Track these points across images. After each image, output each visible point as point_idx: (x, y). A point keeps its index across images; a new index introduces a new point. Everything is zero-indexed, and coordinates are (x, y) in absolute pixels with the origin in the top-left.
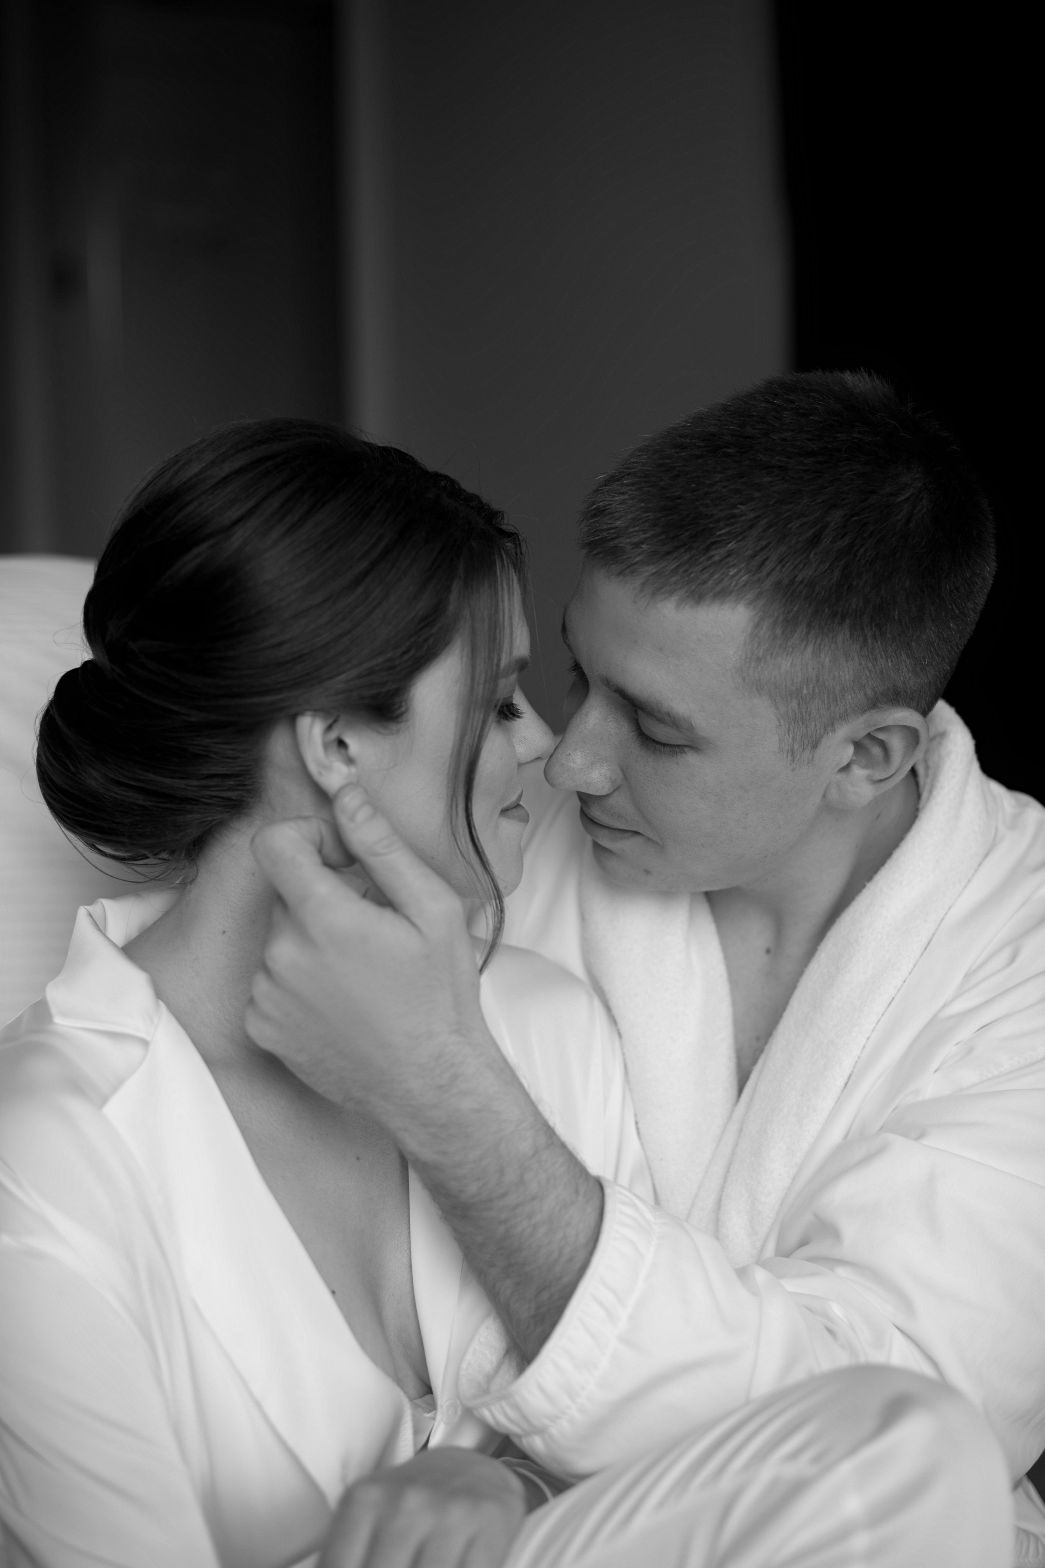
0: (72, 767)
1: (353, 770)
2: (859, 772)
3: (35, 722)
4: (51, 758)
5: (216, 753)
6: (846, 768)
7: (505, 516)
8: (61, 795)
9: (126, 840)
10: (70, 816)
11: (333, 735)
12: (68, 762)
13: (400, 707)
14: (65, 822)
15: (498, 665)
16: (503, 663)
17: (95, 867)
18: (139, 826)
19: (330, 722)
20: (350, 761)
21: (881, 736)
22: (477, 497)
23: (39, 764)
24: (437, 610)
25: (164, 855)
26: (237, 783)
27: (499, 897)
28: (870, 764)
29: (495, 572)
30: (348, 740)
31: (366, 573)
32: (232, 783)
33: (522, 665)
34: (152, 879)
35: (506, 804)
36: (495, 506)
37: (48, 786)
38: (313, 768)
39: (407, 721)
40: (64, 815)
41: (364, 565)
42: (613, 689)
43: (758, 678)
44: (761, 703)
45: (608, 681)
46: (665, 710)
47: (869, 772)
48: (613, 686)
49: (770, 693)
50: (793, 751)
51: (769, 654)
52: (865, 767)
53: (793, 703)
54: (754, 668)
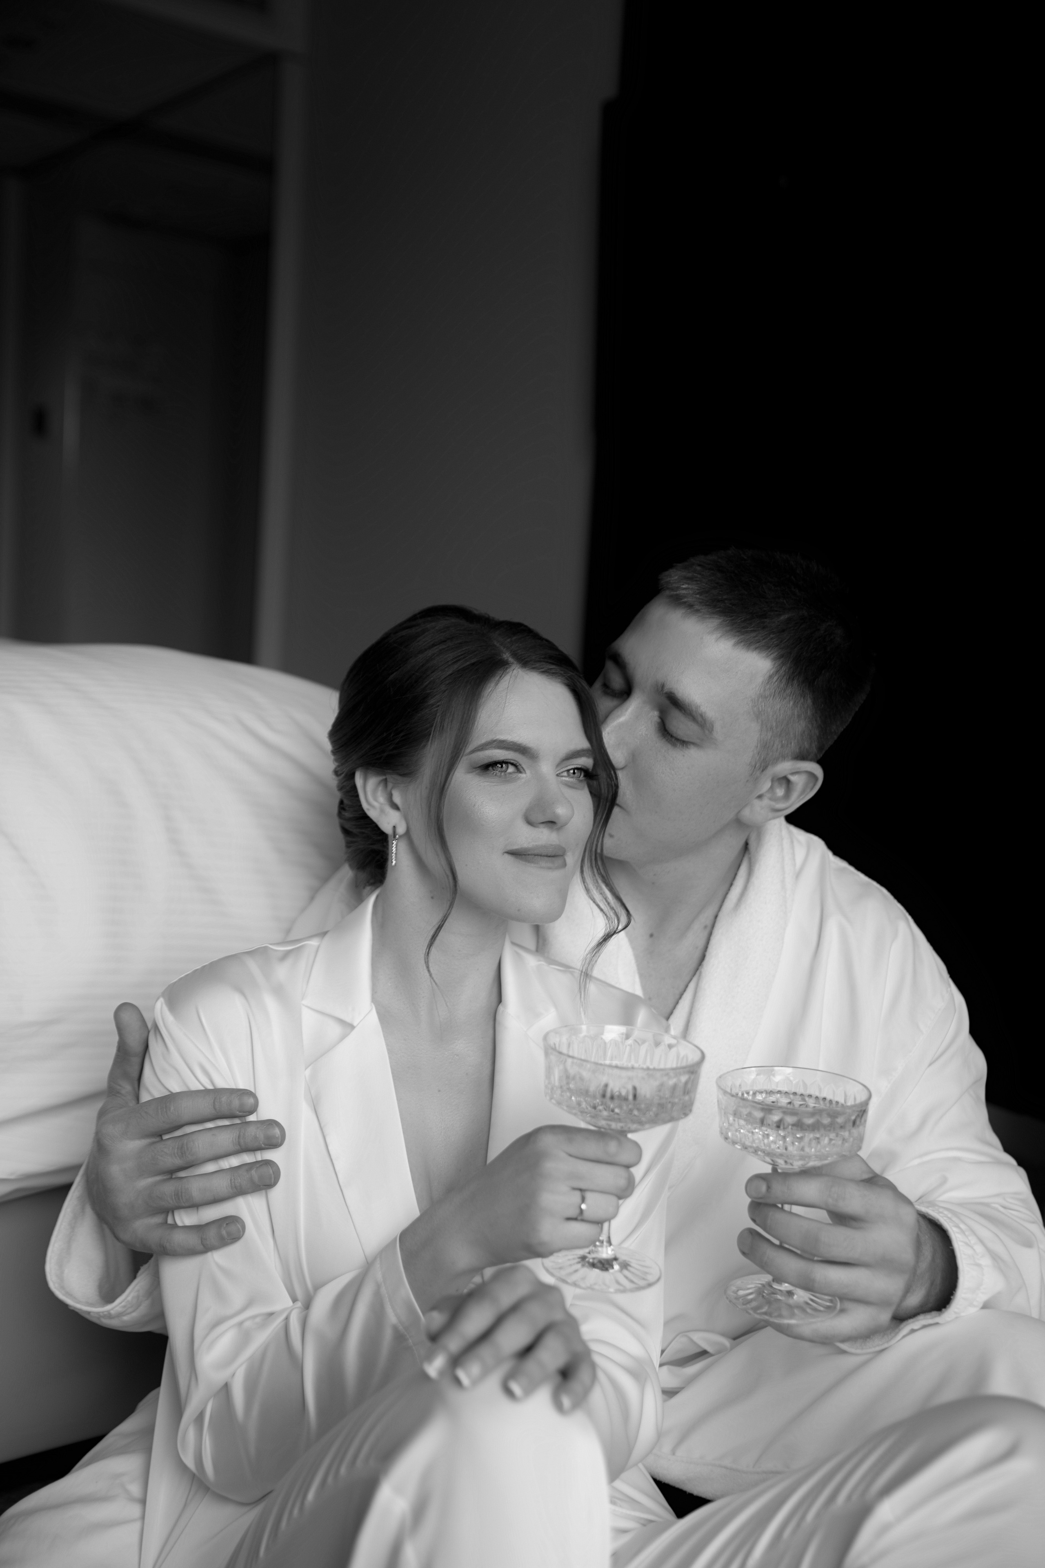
2: (766, 802)
6: (760, 797)
21: (793, 778)
28: (774, 799)
42: (664, 692)
43: (760, 710)
44: (755, 727)
45: (663, 686)
46: (700, 712)
47: (773, 803)
48: (666, 690)
49: (762, 722)
50: (755, 767)
51: (772, 696)
52: (771, 799)
53: (770, 734)
54: (761, 702)
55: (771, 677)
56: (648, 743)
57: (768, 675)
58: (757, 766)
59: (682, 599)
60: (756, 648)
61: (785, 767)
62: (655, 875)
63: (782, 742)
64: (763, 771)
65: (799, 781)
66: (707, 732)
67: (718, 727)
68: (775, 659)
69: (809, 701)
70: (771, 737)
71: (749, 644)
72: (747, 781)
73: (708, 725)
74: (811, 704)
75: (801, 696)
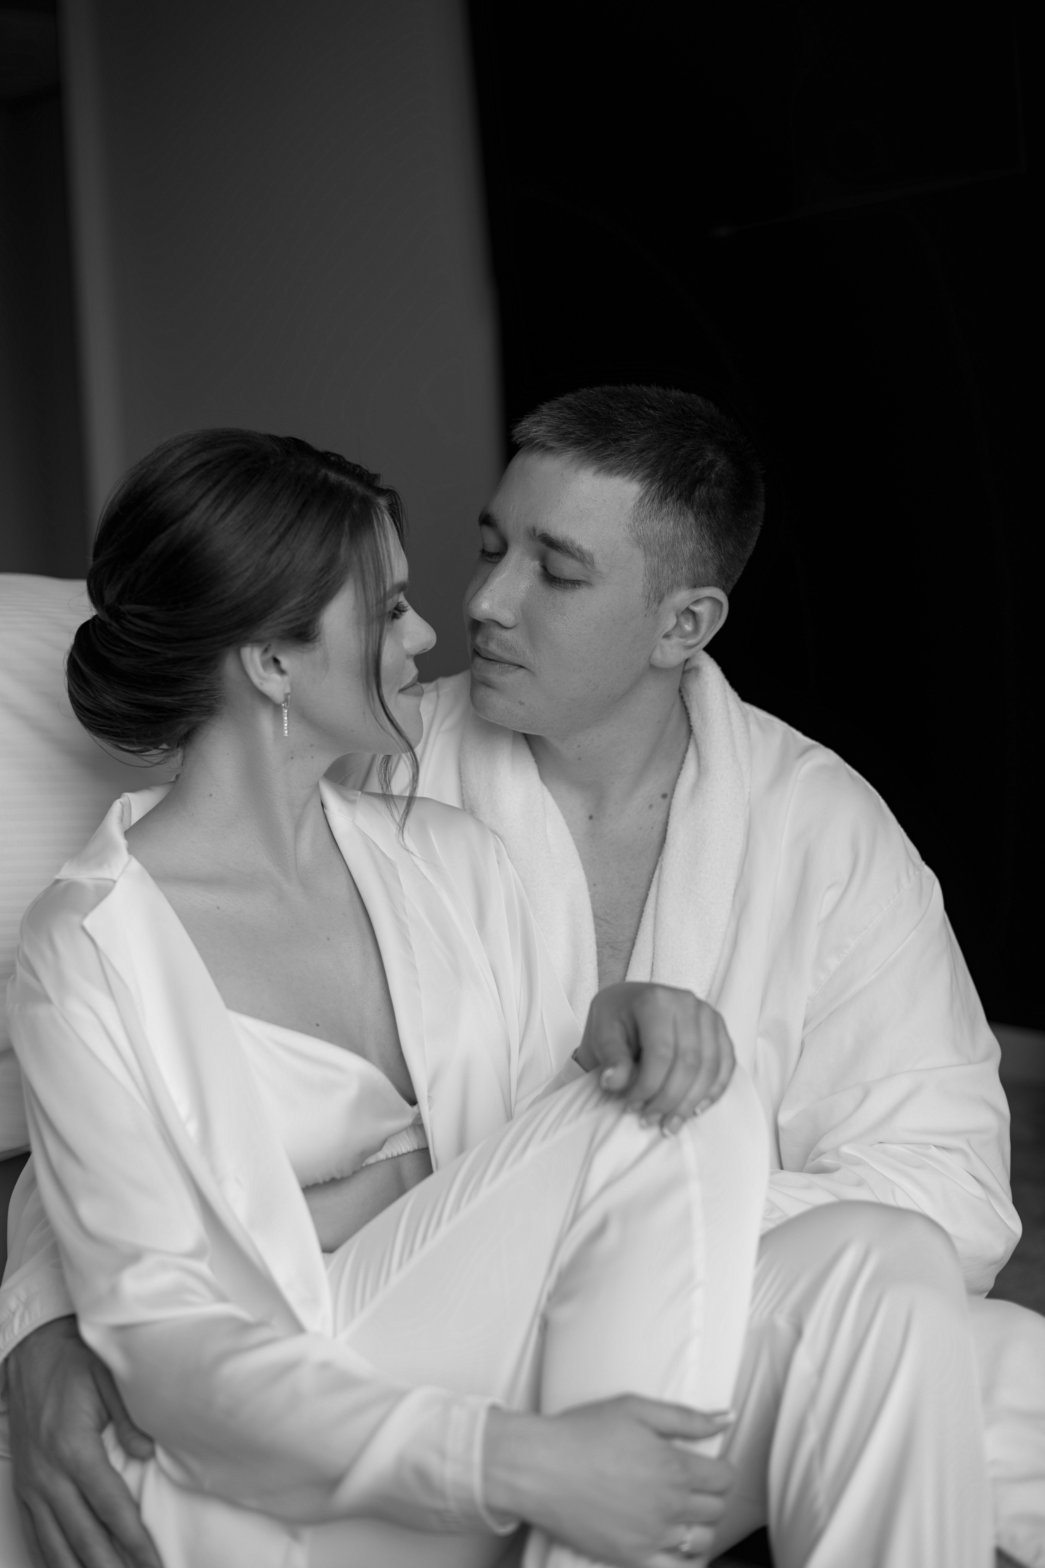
0: (91, 693)
1: (286, 678)
2: (675, 640)
3: (64, 662)
4: (77, 688)
5: (189, 677)
6: (667, 636)
7: (381, 478)
8: (87, 713)
9: (135, 740)
10: (95, 726)
11: (270, 655)
12: (88, 690)
13: (314, 631)
14: (92, 730)
15: (385, 588)
16: (388, 588)
17: (116, 759)
18: (143, 730)
19: (264, 648)
20: (282, 672)
21: (697, 609)
22: (358, 466)
23: (70, 692)
24: (332, 561)
25: (165, 746)
26: (207, 695)
27: (411, 748)
28: (685, 636)
29: (373, 527)
30: (280, 658)
31: (277, 543)
32: (203, 696)
33: (401, 588)
34: (156, 764)
35: (402, 686)
36: (373, 470)
37: (77, 706)
38: (256, 680)
39: (320, 640)
40: (90, 726)
41: (275, 538)
42: (537, 535)
43: (640, 534)
44: (638, 553)
45: (534, 530)
46: (576, 546)
47: (682, 640)
48: (539, 534)
49: (644, 547)
50: (649, 597)
51: (648, 518)
52: (681, 637)
53: (656, 560)
54: (638, 526)
55: (642, 499)
56: (535, 594)
57: (638, 498)
58: (651, 597)
59: (533, 442)
60: (618, 473)
61: (682, 597)
62: (579, 746)
63: (671, 567)
64: (660, 602)
65: (703, 609)
66: (589, 566)
67: (598, 558)
68: (641, 480)
69: (691, 519)
70: (658, 562)
71: (610, 470)
72: (646, 616)
73: (587, 558)
74: (693, 522)
75: (680, 514)
